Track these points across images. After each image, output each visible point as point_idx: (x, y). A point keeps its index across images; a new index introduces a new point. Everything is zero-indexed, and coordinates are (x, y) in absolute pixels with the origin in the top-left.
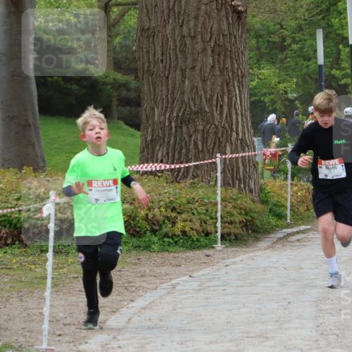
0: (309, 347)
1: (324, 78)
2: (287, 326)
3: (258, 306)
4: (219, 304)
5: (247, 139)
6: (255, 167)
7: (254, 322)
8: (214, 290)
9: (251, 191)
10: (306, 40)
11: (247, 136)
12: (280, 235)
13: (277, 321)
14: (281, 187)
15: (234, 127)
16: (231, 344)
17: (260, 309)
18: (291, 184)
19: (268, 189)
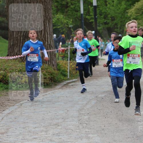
0: (75, 129)
1: (83, 19)
2: (67, 120)
3: (56, 112)
4: (40, 112)
5: (52, 44)
6: (55, 56)
7: (54, 119)
8: (38, 106)
9: (53, 65)
10: (76, 4)
11: (52, 43)
12: (65, 83)
13: (63, 118)
14: (66, 64)
15: (46, 39)
16: (44, 128)
17: (56, 114)
18: (70, 62)
19: (60, 64)
